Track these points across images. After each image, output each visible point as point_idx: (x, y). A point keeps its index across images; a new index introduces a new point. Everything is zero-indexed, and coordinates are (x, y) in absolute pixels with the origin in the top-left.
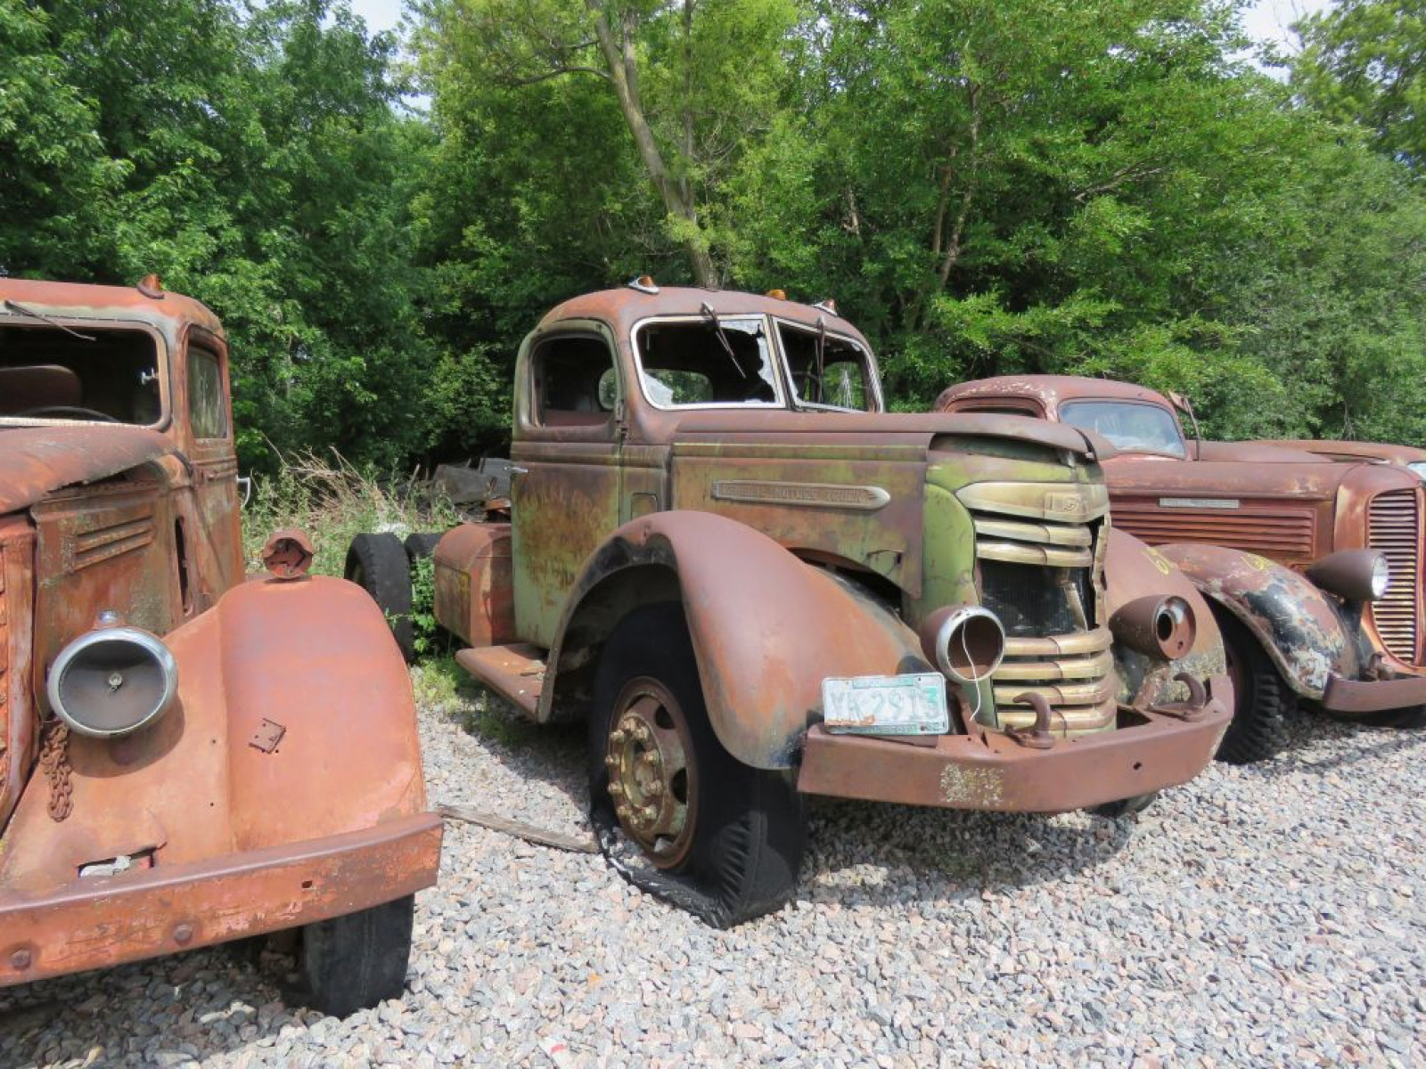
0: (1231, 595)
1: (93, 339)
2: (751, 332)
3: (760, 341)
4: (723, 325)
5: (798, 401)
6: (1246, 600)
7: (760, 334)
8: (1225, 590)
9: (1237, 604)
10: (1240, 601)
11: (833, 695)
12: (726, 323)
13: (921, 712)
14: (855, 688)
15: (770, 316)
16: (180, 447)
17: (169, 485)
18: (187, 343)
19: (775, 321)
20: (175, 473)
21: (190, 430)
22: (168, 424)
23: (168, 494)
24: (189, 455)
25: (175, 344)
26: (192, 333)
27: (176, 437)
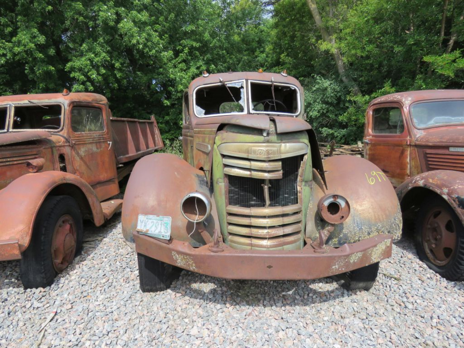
0: (451, 197)
1: (47, 108)
2: (238, 87)
3: (241, 90)
4: (228, 85)
5: (252, 111)
6: (457, 200)
7: (242, 87)
8: (449, 194)
9: (453, 202)
10: (454, 201)
11: (141, 221)
12: (229, 85)
13: (163, 231)
14: (147, 219)
15: (247, 80)
16: (65, 135)
17: (53, 145)
18: (71, 107)
19: (249, 81)
20: (59, 142)
21: (71, 130)
22: (62, 129)
23: (52, 148)
24: (70, 137)
25: (67, 107)
26: (75, 104)
27: (64, 133)
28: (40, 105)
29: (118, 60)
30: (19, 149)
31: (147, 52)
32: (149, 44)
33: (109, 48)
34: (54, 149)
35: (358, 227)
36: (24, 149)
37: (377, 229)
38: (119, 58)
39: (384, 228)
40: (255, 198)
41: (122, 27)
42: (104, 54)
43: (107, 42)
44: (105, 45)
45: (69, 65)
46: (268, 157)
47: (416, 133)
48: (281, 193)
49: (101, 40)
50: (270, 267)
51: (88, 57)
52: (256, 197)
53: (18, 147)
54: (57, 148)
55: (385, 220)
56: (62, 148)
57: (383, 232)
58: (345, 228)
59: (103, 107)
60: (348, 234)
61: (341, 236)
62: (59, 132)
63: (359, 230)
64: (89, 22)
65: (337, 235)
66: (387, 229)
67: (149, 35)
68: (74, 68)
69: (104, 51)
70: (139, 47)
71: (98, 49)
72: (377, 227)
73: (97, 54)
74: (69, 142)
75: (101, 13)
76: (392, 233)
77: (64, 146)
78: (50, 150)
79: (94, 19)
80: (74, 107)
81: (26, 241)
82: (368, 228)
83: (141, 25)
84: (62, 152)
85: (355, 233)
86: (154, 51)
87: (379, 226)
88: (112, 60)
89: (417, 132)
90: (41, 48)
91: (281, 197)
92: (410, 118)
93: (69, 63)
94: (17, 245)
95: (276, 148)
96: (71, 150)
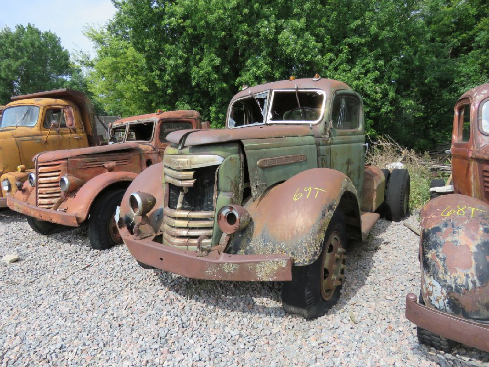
1: (147, 125)
2: (263, 98)
3: (265, 101)
7: (266, 98)
12: (257, 96)
15: (271, 90)
16: (153, 145)
17: (141, 153)
18: (160, 123)
19: (274, 91)
20: (147, 150)
21: (158, 141)
22: (152, 140)
23: (140, 155)
24: (157, 146)
25: (157, 124)
26: (164, 120)
27: (153, 143)
28: (142, 122)
29: (278, 70)
30: (113, 155)
31: (303, 59)
32: (305, 50)
33: (270, 60)
34: (143, 155)
35: (264, 243)
36: (117, 155)
37: (280, 248)
38: (280, 68)
39: (287, 248)
40: (186, 202)
41: (281, 38)
42: (265, 67)
43: (269, 55)
44: (267, 57)
45: (237, 80)
46: (179, 168)
47: (481, 141)
48: (206, 200)
49: (264, 53)
50: (161, 259)
51: (251, 71)
52: (188, 202)
53: (113, 154)
54: (145, 155)
55: (290, 240)
56: (150, 155)
57: (286, 252)
58: (252, 241)
59: (194, 121)
60: (253, 247)
61: (248, 248)
62: (150, 143)
63: (264, 246)
64: (254, 39)
65: (244, 247)
66: (290, 250)
67: (307, 41)
68: (242, 82)
69: (266, 64)
70: (293, 56)
71: (261, 62)
72: (281, 246)
73: (260, 67)
74: (156, 150)
75: (262, 30)
76: (296, 256)
77: (151, 153)
78: (139, 156)
79: (258, 35)
80: (163, 123)
81: (83, 216)
82: (273, 245)
83: (298, 33)
84: (149, 158)
85: (260, 248)
86: (310, 56)
87: (283, 245)
88: (273, 71)
89: (483, 140)
90: (217, 69)
91: (205, 204)
92: (476, 120)
93: (238, 79)
94: (75, 217)
95: (186, 160)
96: (158, 156)
